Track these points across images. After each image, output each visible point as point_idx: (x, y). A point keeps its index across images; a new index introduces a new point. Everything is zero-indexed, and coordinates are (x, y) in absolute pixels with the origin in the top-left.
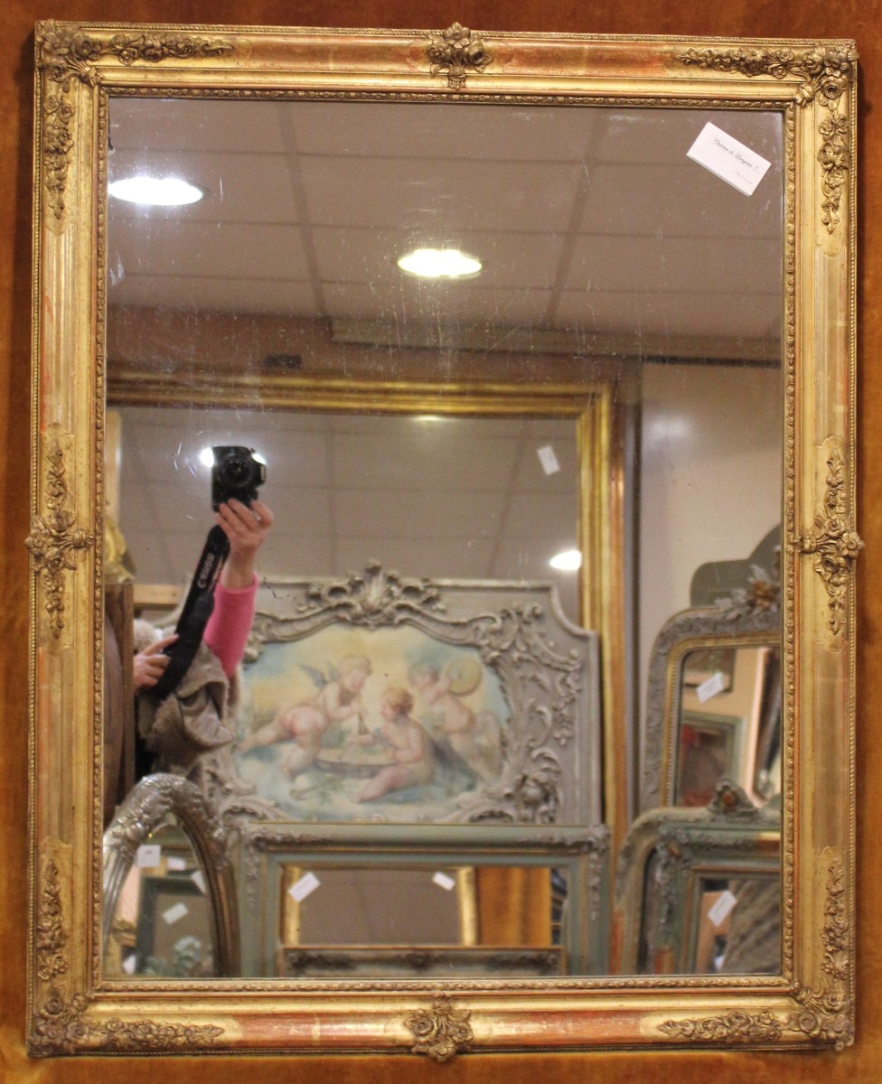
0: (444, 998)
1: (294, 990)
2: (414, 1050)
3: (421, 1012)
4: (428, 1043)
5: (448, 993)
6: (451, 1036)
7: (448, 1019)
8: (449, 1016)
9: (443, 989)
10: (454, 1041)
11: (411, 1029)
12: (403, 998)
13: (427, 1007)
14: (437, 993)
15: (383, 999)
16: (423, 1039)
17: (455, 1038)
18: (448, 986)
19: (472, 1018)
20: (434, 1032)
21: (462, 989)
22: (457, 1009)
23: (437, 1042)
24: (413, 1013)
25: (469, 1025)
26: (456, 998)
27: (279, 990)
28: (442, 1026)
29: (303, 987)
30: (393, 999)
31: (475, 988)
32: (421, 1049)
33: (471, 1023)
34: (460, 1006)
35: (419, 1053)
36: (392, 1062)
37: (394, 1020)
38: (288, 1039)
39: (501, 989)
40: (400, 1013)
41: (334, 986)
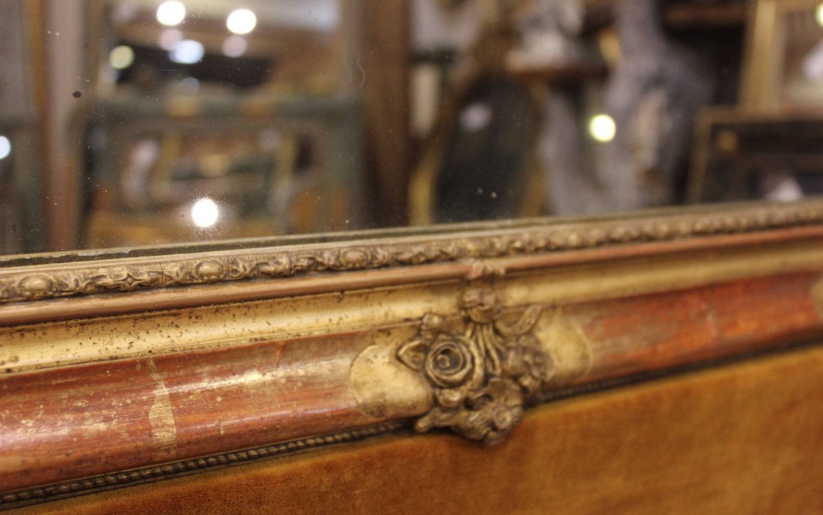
0: (489, 280)
1: (79, 294)
2: (422, 424)
3: (436, 320)
4: (468, 404)
5: (499, 266)
6: (516, 378)
7: (497, 332)
8: (501, 326)
9: (482, 256)
10: (524, 390)
11: (419, 370)
12: (392, 289)
13: (445, 305)
14: (476, 267)
15: (341, 295)
16: (455, 396)
17: (527, 382)
18: (492, 245)
19: (542, 323)
20: (479, 372)
21: (521, 251)
22: (510, 303)
23: (488, 397)
24: (416, 327)
25: (538, 342)
26: (513, 276)
27: (29, 300)
28: (487, 352)
29: (109, 281)
30: (364, 293)
31: (548, 248)
32: (443, 418)
33: (541, 335)
34: (516, 294)
35: (435, 430)
36: (368, 465)
37: (368, 351)
38: (76, 454)
39: (599, 244)
40: (385, 331)
41: (206, 268)
